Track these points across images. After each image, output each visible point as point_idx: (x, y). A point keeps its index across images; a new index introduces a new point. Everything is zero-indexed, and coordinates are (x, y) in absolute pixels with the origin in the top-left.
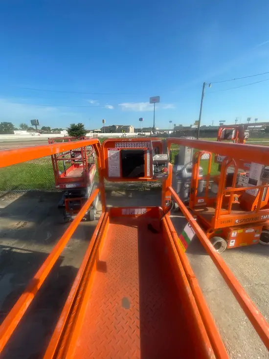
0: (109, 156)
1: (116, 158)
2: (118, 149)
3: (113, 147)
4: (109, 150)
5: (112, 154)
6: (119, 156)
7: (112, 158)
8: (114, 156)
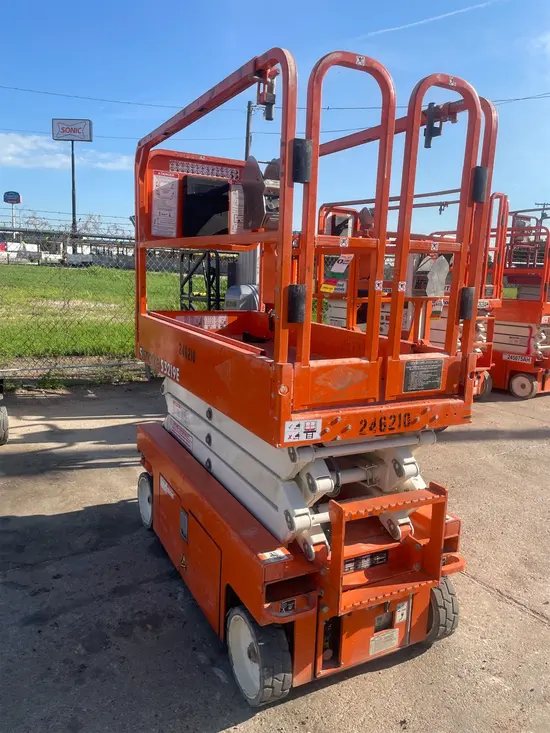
0: (155, 188)
1: (169, 195)
2: (176, 176)
3: (166, 168)
4: (156, 173)
5: (162, 184)
6: (176, 190)
7: (161, 193)
8: (165, 190)
